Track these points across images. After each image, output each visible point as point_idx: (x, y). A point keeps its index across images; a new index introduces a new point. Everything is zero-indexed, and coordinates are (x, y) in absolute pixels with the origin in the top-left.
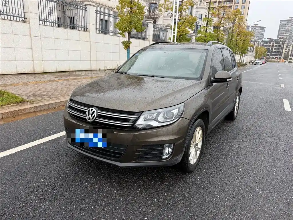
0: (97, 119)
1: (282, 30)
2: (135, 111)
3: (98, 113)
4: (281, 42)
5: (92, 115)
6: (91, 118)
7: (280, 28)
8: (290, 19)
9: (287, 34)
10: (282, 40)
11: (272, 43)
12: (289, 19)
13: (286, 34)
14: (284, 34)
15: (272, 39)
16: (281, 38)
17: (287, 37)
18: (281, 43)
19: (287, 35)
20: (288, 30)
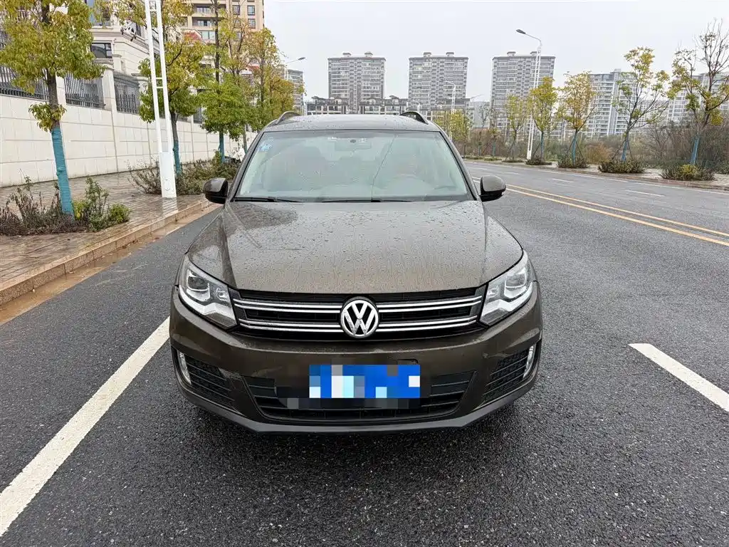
0: (380, 326)
1: (335, 80)
2: (473, 286)
3: (380, 311)
4: (340, 105)
5: (365, 318)
6: (365, 327)
7: (330, 75)
8: (346, 56)
9: (346, 88)
10: (340, 101)
11: (322, 107)
12: (343, 56)
13: (343, 88)
14: (339, 88)
15: (323, 99)
16: (338, 98)
17: (346, 95)
18: (339, 107)
19: (346, 91)
20: (346, 80)
